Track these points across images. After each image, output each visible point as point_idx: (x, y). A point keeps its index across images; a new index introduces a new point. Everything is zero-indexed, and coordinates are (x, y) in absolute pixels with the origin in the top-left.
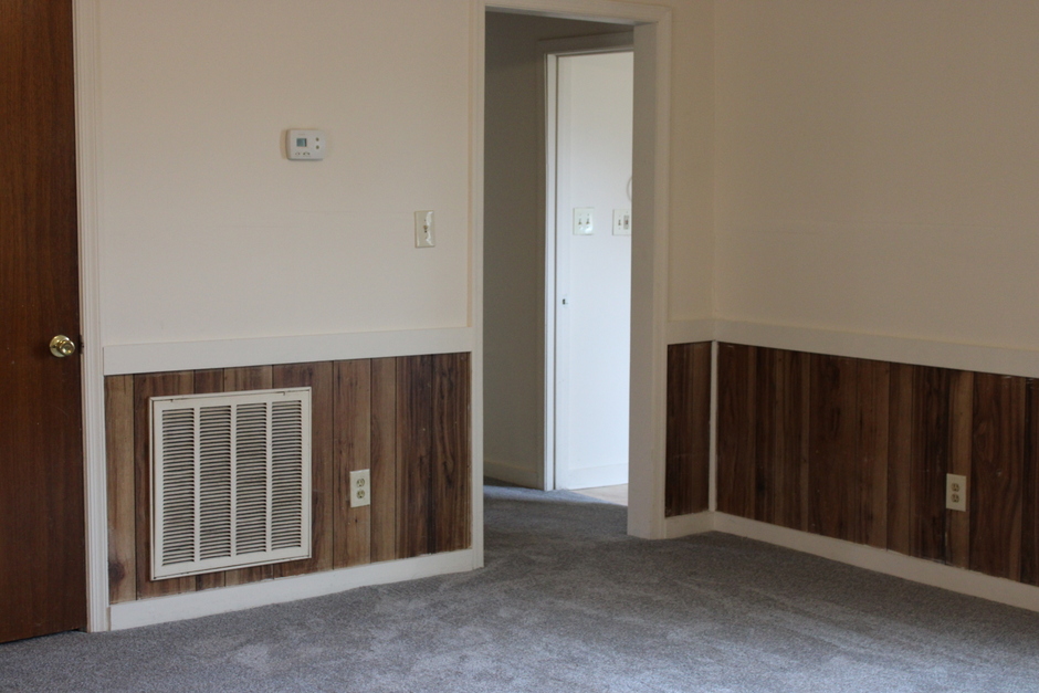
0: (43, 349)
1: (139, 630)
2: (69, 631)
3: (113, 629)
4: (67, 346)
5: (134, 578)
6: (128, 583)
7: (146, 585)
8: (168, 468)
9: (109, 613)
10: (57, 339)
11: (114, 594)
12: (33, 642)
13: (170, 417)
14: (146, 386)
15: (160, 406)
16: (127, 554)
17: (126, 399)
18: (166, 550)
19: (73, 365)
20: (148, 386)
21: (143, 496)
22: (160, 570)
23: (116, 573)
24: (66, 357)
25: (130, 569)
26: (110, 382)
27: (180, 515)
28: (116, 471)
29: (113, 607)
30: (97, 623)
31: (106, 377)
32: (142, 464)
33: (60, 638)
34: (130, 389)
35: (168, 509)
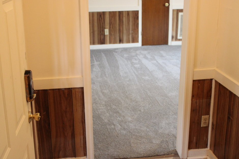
0: (164, 5)
1: (175, 46)
2: (166, 44)
3: (172, 45)
4: (167, 5)
5: (175, 38)
6: (174, 39)
7: (177, 39)
9: (171, 42)
11: (172, 40)
13: (182, 16)
15: (180, 14)
16: (174, 35)
17: (175, 13)
18: (180, 35)
19: (168, 8)
20: (179, 11)
21: (177, 27)
22: (179, 38)
23: (173, 37)
25: (175, 37)
26: (173, 10)
28: (173, 23)
30: (169, 44)
32: (177, 22)
34: (176, 11)
35: (181, 29)
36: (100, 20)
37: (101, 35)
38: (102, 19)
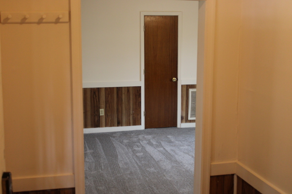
0: (171, 80)
1: (185, 128)
2: (174, 127)
3: (181, 127)
4: (175, 80)
5: (185, 119)
6: (184, 120)
7: (187, 121)
8: (192, 101)
9: (181, 125)
10: (174, 78)
11: (182, 122)
12: (168, 128)
13: (192, 92)
14: (188, 87)
15: (191, 90)
16: (184, 115)
17: (185, 89)
18: (191, 115)
21: (187, 105)
22: (190, 118)
23: (182, 118)
24: (175, 82)
25: (185, 118)
26: (182, 86)
27: (194, 109)
28: (183, 101)
29: (181, 124)
30: (179, 126)
31: (182, 85)
32: (187, 100)
33: (172, 128)
34: (186, 87)
35: (192, 108)
36: (94, 98)
37: (95, 116)
38: (96, 97)
